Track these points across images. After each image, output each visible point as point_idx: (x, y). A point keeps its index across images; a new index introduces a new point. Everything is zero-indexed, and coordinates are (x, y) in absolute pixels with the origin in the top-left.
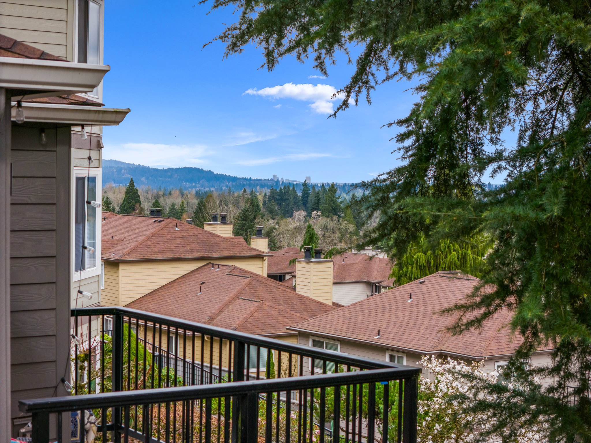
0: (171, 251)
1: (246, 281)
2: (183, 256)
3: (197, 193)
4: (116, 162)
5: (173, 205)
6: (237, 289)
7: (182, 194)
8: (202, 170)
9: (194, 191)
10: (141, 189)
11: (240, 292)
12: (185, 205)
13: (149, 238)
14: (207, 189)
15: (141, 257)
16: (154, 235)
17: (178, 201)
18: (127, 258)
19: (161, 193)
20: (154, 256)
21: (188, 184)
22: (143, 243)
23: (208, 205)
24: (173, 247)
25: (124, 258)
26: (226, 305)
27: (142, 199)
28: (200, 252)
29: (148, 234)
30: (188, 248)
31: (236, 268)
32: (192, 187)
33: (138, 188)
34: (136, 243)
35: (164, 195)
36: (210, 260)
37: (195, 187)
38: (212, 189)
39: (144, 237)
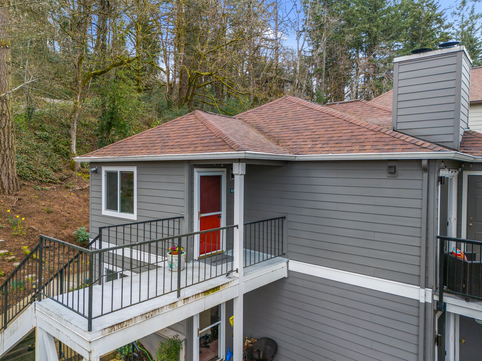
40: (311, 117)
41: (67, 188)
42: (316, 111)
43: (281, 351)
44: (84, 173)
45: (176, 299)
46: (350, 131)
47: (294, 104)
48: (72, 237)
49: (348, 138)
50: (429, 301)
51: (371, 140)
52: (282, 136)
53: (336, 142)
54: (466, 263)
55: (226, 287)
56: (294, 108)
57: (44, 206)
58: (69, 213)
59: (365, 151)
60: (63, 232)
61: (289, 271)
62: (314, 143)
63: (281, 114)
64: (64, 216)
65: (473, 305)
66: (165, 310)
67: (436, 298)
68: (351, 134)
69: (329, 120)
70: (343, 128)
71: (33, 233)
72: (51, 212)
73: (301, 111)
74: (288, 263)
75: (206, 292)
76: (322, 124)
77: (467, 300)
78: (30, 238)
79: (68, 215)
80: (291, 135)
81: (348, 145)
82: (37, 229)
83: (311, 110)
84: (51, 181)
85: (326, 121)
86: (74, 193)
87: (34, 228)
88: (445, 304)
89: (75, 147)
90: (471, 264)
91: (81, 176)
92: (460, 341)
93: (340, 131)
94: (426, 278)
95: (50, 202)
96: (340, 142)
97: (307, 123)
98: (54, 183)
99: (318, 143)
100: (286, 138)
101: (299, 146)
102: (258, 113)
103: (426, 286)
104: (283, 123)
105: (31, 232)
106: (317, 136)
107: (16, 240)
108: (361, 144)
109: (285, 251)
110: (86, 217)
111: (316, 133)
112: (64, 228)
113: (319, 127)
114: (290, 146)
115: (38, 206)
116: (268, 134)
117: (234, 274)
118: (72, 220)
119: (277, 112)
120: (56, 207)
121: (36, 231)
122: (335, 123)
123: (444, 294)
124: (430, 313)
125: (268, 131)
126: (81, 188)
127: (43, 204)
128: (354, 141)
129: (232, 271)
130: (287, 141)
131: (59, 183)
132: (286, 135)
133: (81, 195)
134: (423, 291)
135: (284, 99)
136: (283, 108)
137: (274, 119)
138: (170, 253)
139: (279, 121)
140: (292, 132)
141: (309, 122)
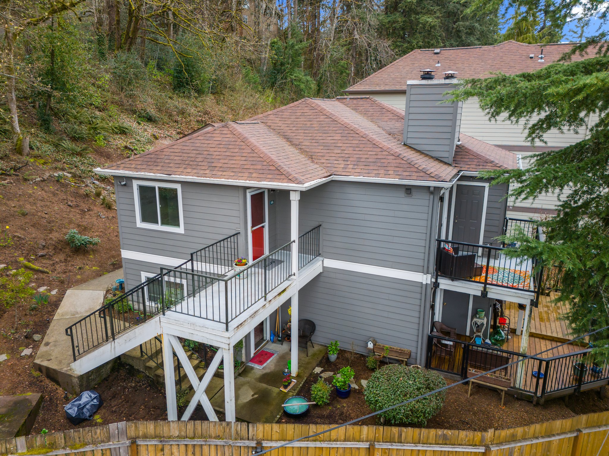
40: (337, 132)
41: (26, 180)
42: (341, 125)
43: (317, 328)
44: (35, 157)
45: (265, 303)
46: (374, 153)
47: (316, 111)
48: (62, 241)
49: (374, 160)
50: (429, 282)
51: (392, 165)
52: (313, 151)
53: (365, 164)
54: (453, 256)
55: (290, 287)
56: (318, 117)
57: (14, 207)
58: (46, 214)
60: (51, 236)
61: (324, 267)
62: (346, 163)
63: (305, 123)
64: (43, 218)
65: (456, 283)
66: (260, 311)
67: (434, 280)
68: (376, 157)
69: (355, 139)
70: (368, 149)
71: (20, 242)
72: (27, 214)
73: (325, 122)
74: (323, 261)
75: (280, 294)
76: (349, 142)
77: (453, 280)
78: (20, 248)
79: (47, 216)
80: (322, 151)
81: (375, 168)
82: (23, 237)
83: (336, 123)
84: (4, 172)
85: (352, 139)
86: (36, 186)
87: (20, 236)
88: (439, 283)
89: (18, 125)
90: (457, 257)
91: (34, 162)
92: (443, 304)
93: (366, 153)
94: (428, 267)
95: (18, 201)
96: (368, 164)
97: (334, 138)
98: (8, 175)
99: (349, 163)
100: (319, 154)
101: (332, 165)
102: (280, 116)
103: (428, 273)
104: (310, 135)
105: (18, 241)
106: (347, 156)
107: (7, 252)
108: (385, 168)
109: (320, 252)
110: (66, 216)
111: (345, 152)
112: (49, 232)
113: (347, 145)
114: (325, 165)
115: (8, 208)
116: (299, 147)
117: (293, 277)
118: (53, 221)
119: (301, 120)
120: (28, 206)
121: (23, 239)
122: (360, 142)
123: (439, 277)
124: (429, 290)
125: (298, 143)
126: (41, 179)
127: (13, 205)
128: (379, 164)
129: (292, 275)
130: (320, 158)
131: (14, 175)
132: (317, 151)
133: (46, 188)
134: (425, 276)
135: (304, 103)
136: (306, 114)
137: (300, 128)
138: (236, 265)
139: (306, 131)
140: (322, 147)
141: (336, 138)
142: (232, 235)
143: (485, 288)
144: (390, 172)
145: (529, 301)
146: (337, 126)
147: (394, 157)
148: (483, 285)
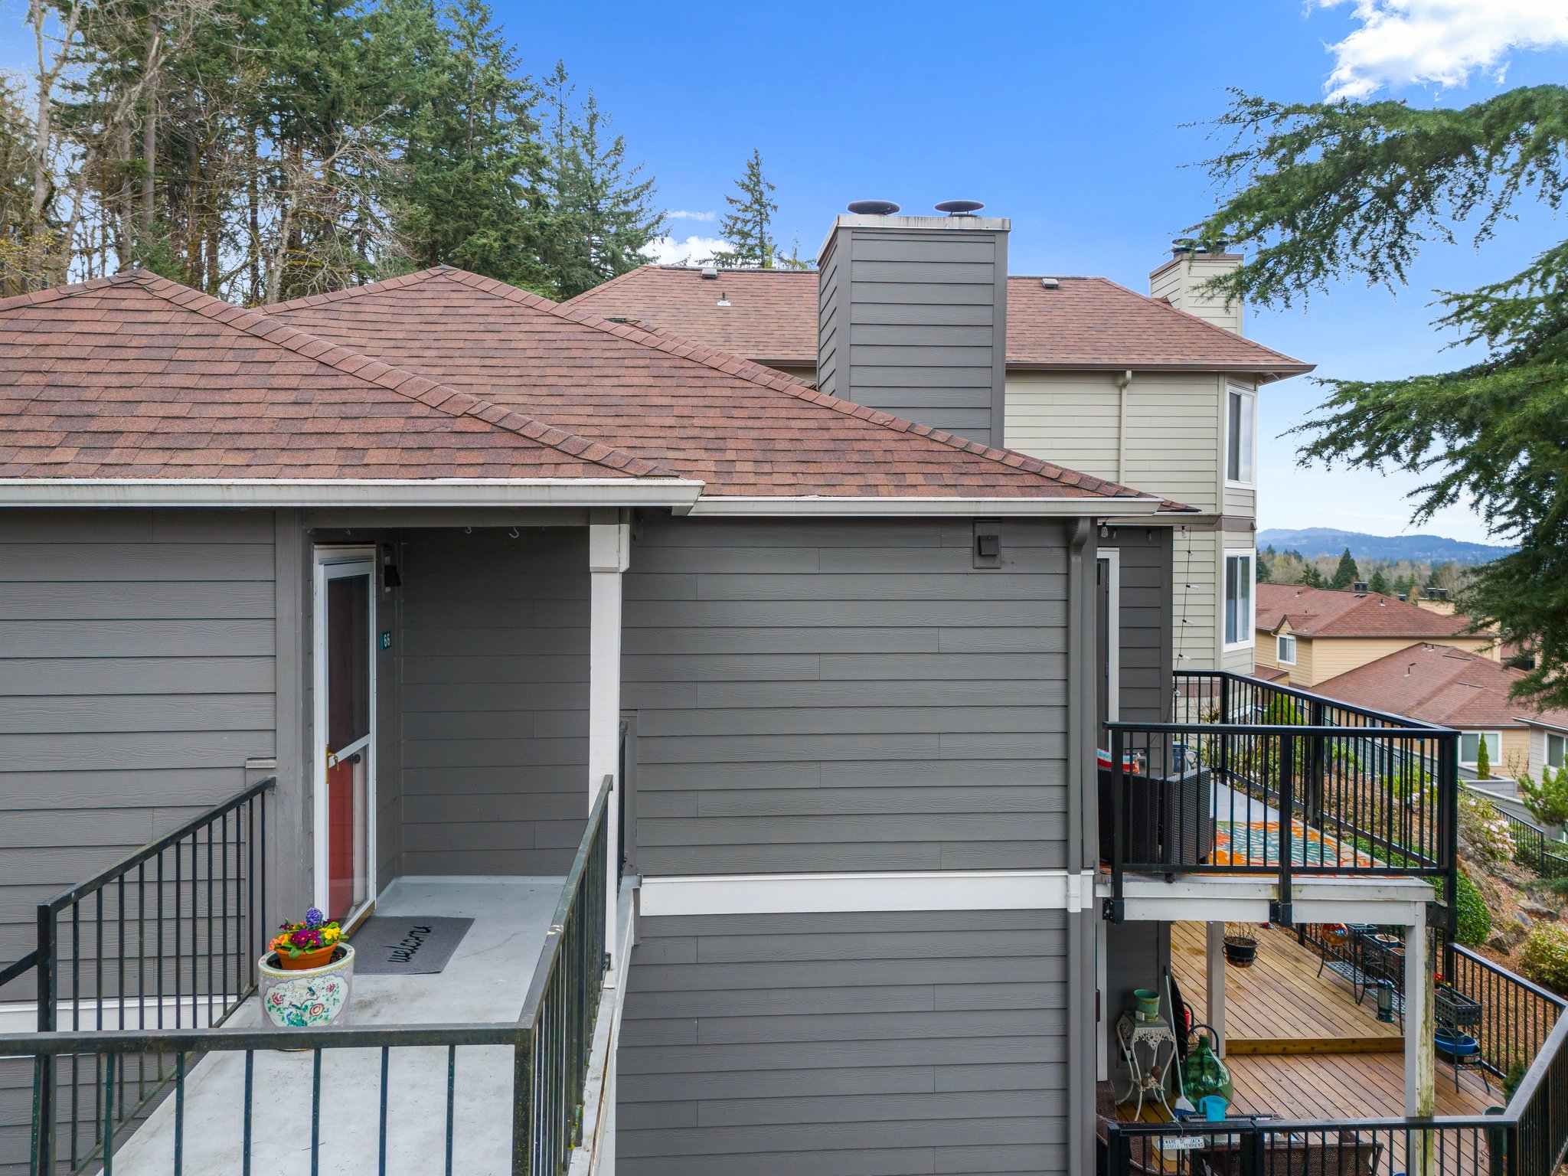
0: (1375, 629)
1: (1467, 664)
2: (1388, 634)
3: (1433, 564)
4: (1330, 530)
5: (1400, 577)
6: (1455, 672)
7: (1413, 566)
8: (1440, 539)
9: (1429, 562)
10: (1359, 560)
11: (1459, 676)
12: (1416, 578)
13: (1348, 614)
14: (1446, 560)
15: (1338, 634)
16: (1353, 611)
17: (1406, 573)
18: (1322, 634)
19: (1385, 564)
20: (1352, 634)
21: (1421, 554)
22: (1341, 619)
23: (1442, 578)
24: (1377, 625)
25: (1317, 635)
26: (1440, 690)
27: (1360, 569)
28: (1410, 630)
29: (1347, 609)
30: (1396, 625)
31: (1455, 649)
32: (1427, 558)
33: (1356, 560)
34: (1332, 619)
35: (1389, 566)
36: (1423, 640)
37: (1431, 557)
38: (1453, 559)
39: (1342, 613)
47: (506, 303)
50: (1088, 903)
51: (906, 457)
59: (913, 490)
61: (640, 922)
62: (718, 456)
63: (472, 336)
67: (1104, 892)
69: (711, 383)
74: (637, 890)
77: (1169, 878)
85: (697, 383)
88: (1124, 902)
93: (781, 423)
94: (1082, 843)
96: (809, 457)
97: (626, 381)
103: (1082, 865)
104: (515, 372)
111: (696, 422)
119: (452, 327)
123: (1123, 875)
124: (1090, 935)
128: (855, 458)
134: (1074, 880)
135: (441, 279)
137: (458, 353)
138: (276, 962)
139: (488, 362)
140: (590, 410)
141: (636, 381)
142: (219, 801)
143: (1285, 890)
144: (911, 479)
145: (1421, 910)
146: (614, 345)
147: (896, 436)
148: (1275, 879)
